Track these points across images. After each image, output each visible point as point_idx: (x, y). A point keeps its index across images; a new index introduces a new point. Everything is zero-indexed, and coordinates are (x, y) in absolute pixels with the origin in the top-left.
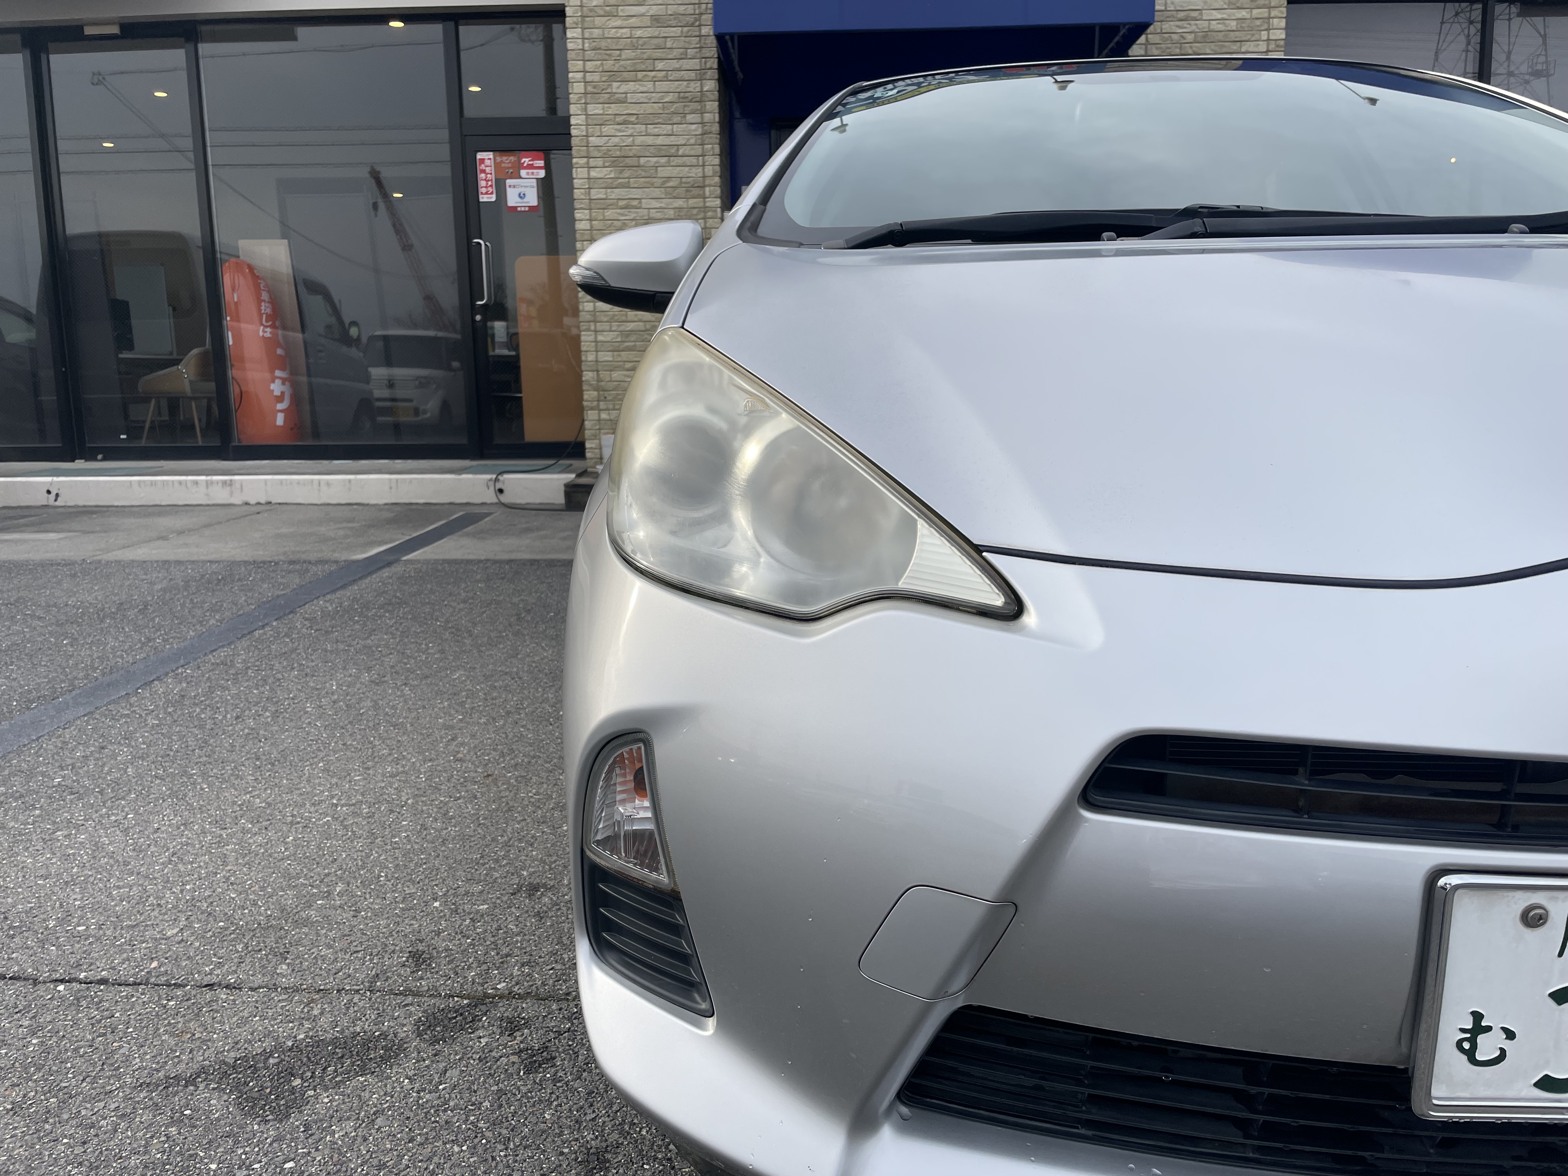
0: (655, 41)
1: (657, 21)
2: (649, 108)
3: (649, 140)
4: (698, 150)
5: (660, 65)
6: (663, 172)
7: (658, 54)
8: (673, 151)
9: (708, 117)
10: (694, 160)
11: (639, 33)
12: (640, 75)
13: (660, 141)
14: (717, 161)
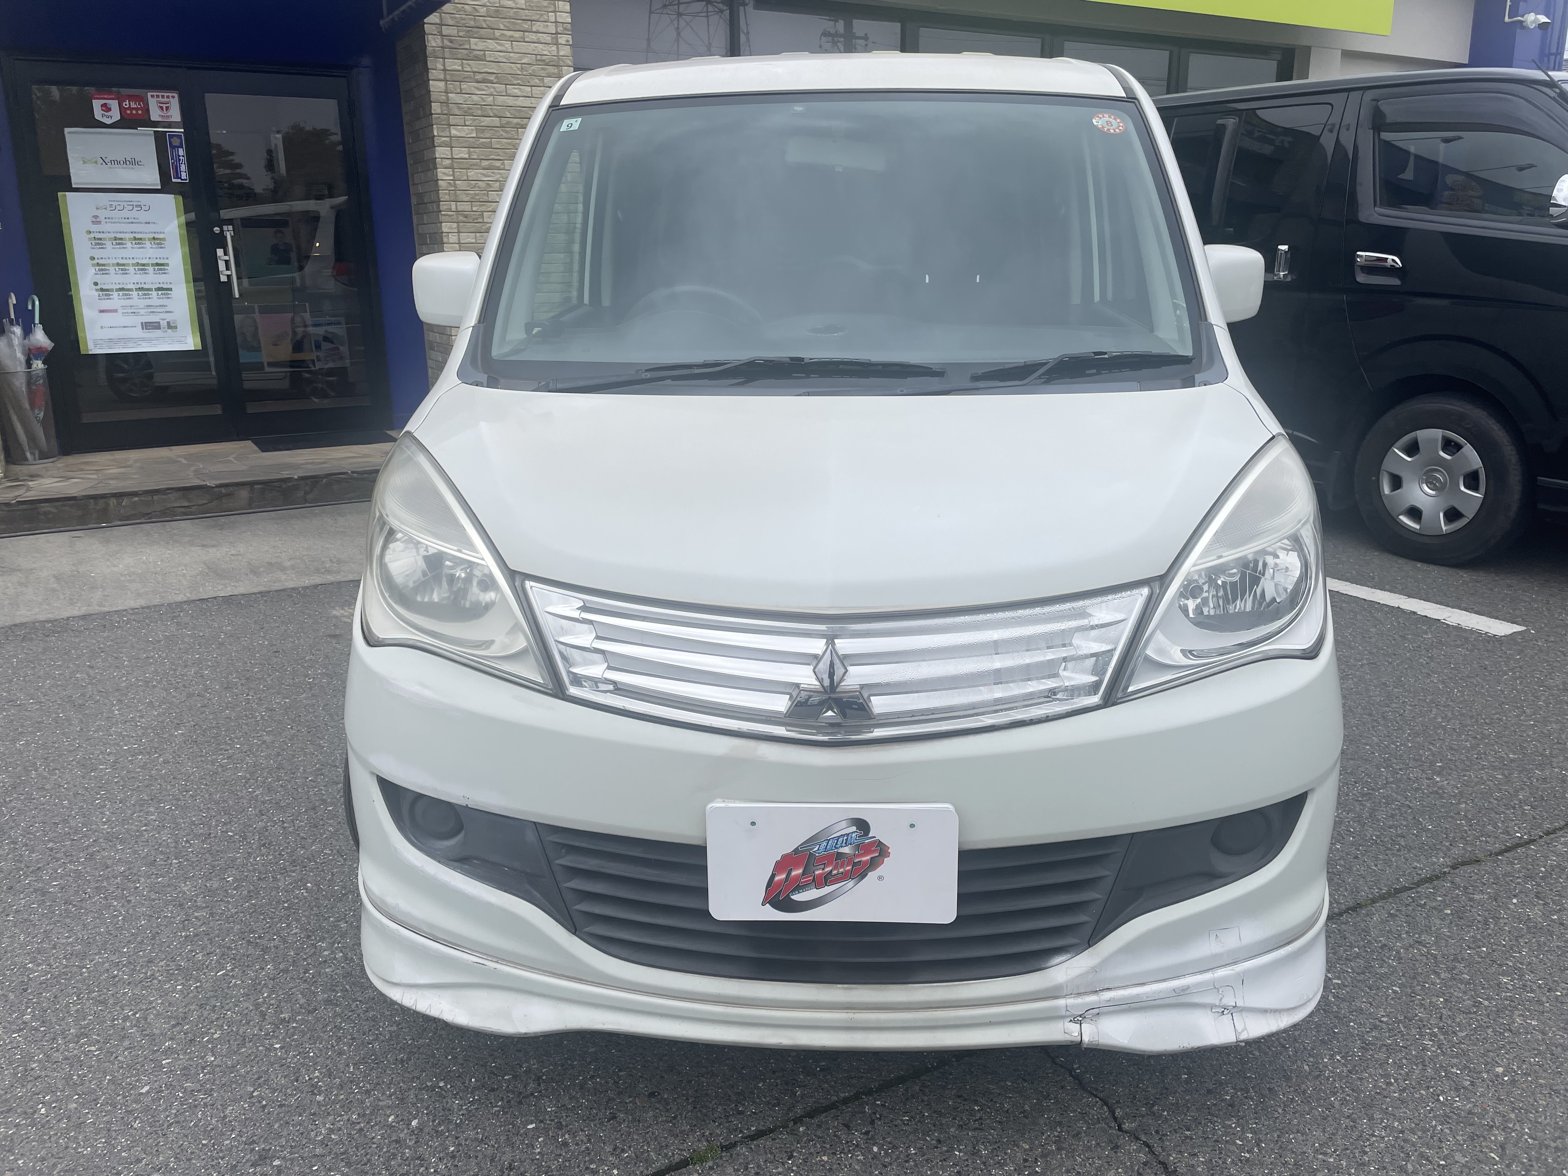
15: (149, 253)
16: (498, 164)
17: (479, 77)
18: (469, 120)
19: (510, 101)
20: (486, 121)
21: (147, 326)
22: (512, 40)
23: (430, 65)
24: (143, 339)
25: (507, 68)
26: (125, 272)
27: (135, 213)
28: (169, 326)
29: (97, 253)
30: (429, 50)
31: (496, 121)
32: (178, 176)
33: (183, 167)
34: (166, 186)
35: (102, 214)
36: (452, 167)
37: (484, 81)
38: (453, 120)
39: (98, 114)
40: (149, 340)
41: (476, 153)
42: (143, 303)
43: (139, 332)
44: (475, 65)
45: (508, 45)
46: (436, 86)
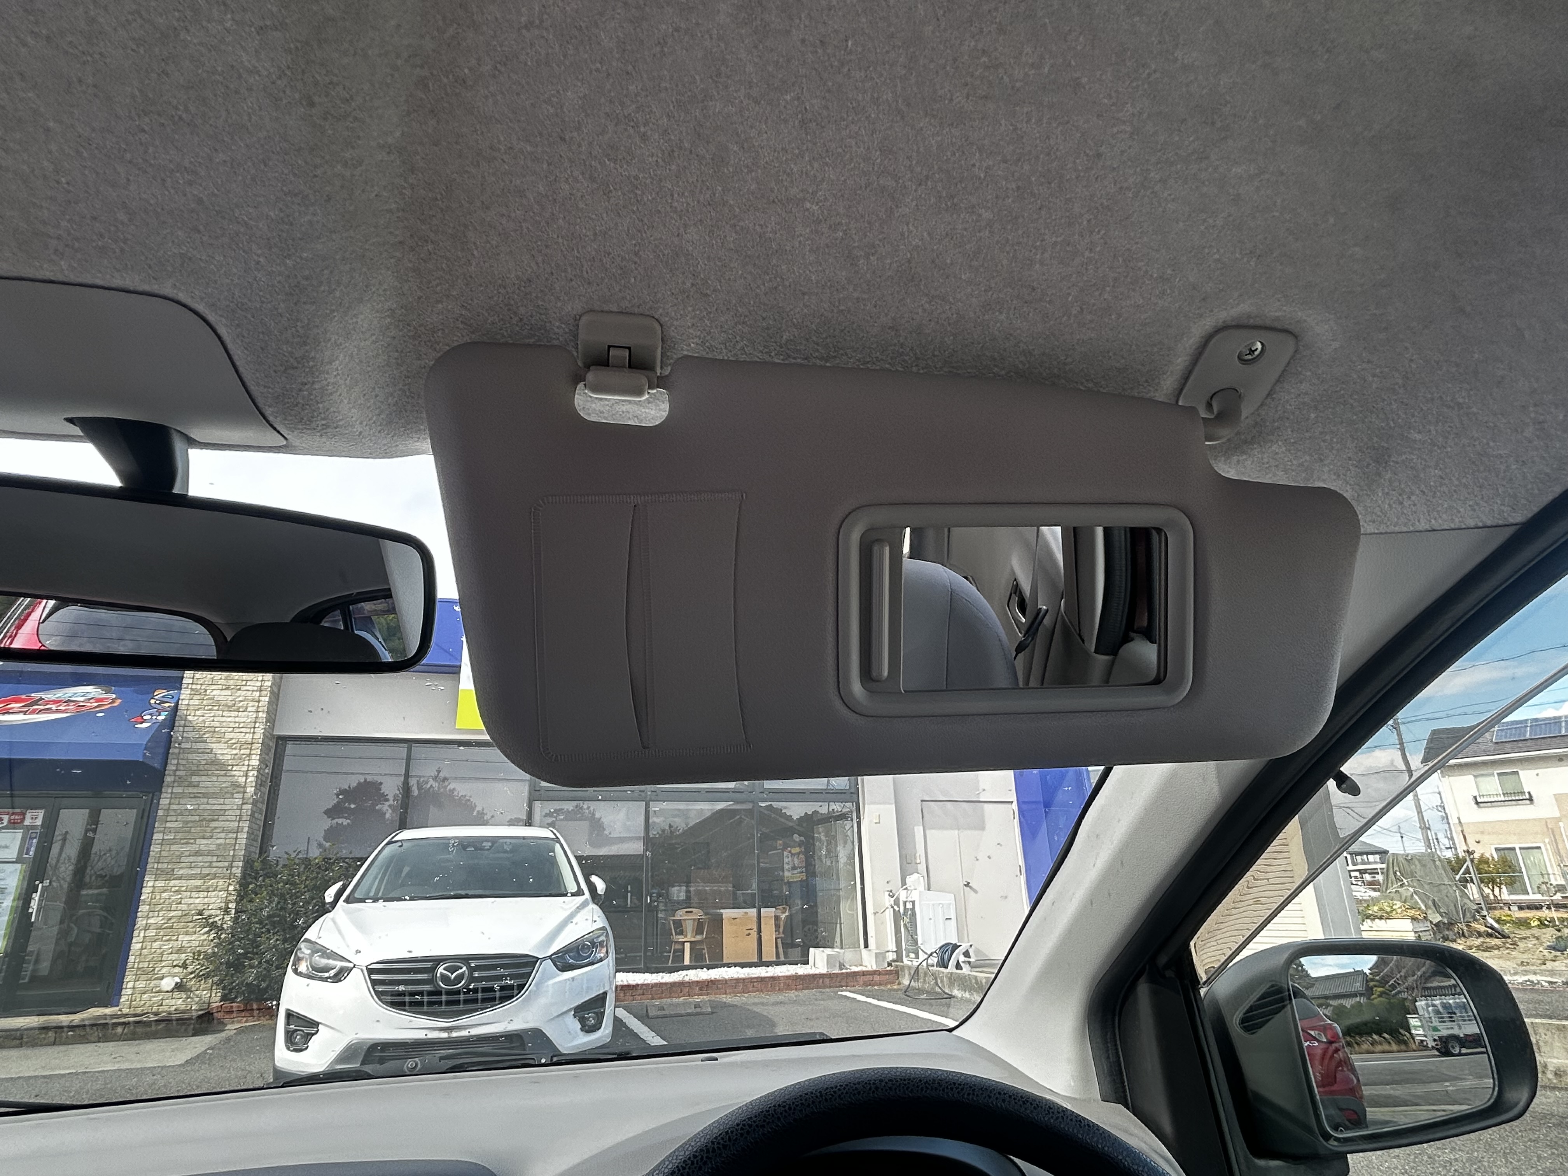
16: (192, 841)
17: (192, 796)
18: (180, 818)
19: (208, 807)
20: (190, 818)
22: (218, 776)
23: (163, 790)
25: (211, 790)
30: (165, 784)
31: (197, 818)
32: (28, 854)
34: (19, 860)
36: (162, 844)
37: (195, 797)
38: (169, 819)
41: (179, 836)
44: (191, 790)
45: (215, 778)
46: (164, 802)
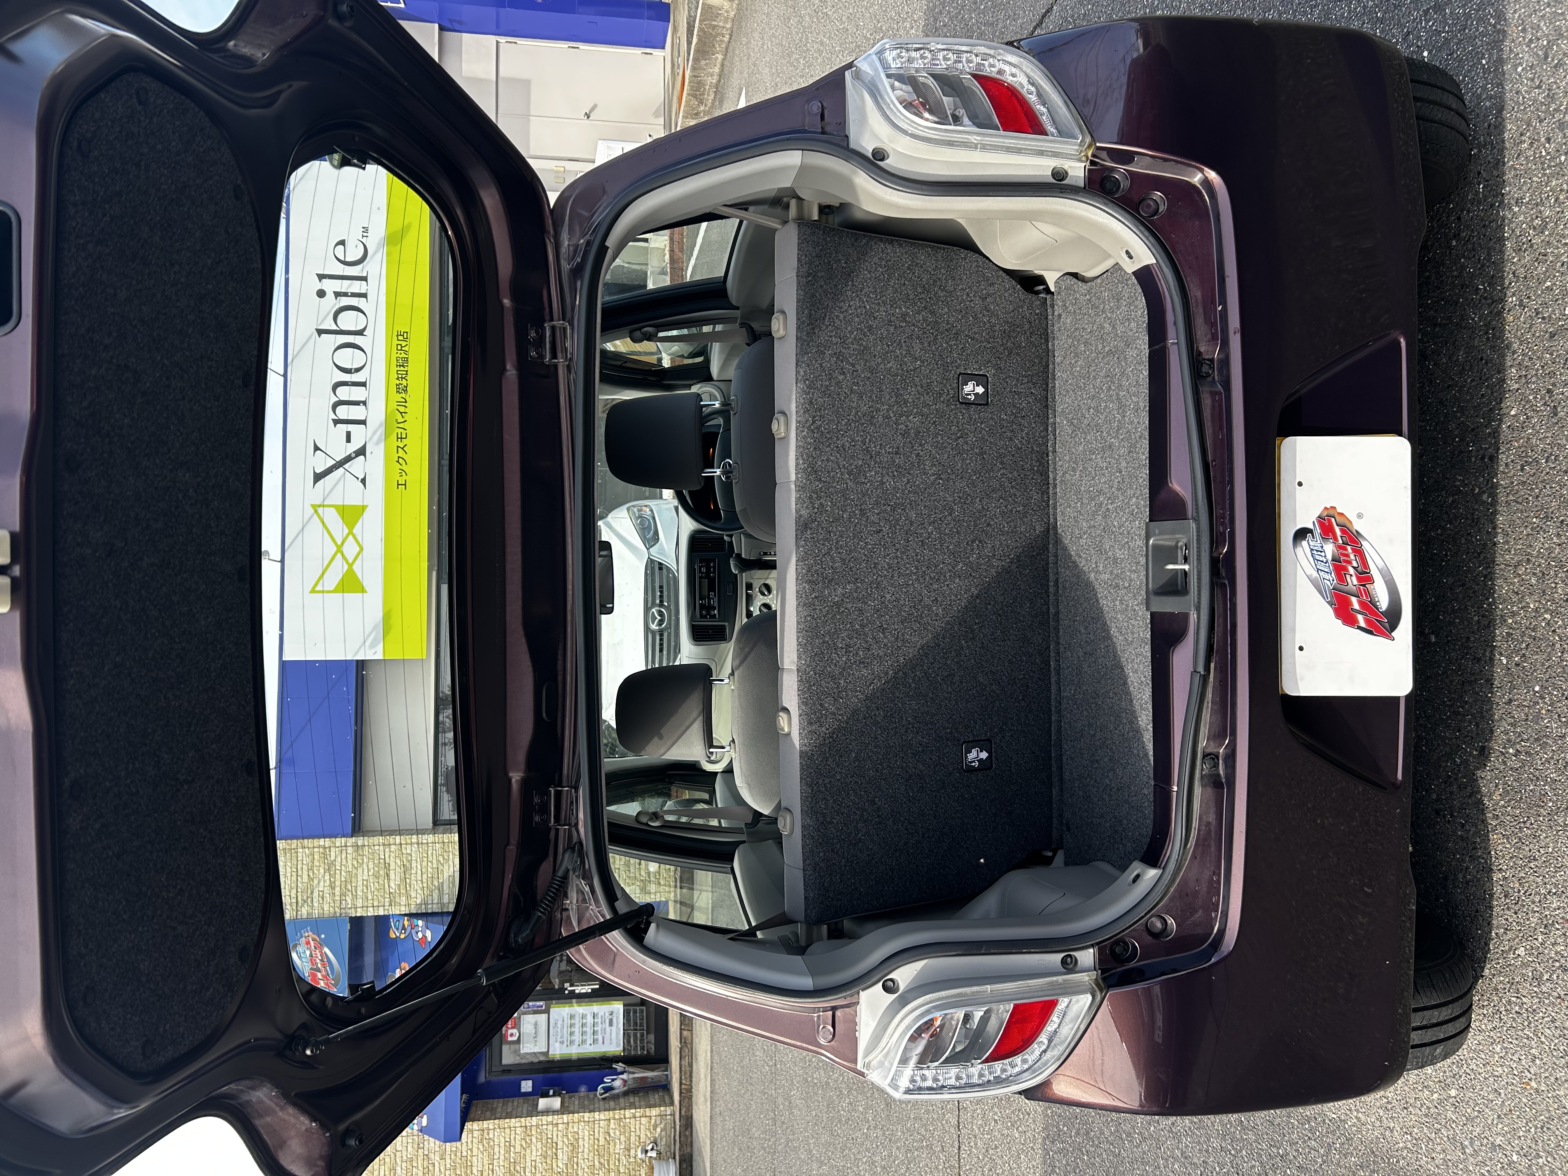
0: (453, 1156)
1: (442, 1158)
2: (486, 1159)
3: (502, 1157)
4: (507, 1131)
5: (464, 1154)
6: (518, 1149)
7: (459, 1154)
8: (507, 1144)
9: (491, 1127)
10: (513, 1132)
11: (448, 1166)
12: (469, 1164)
13: (502, 1152)
14: (513, 1120)
15: (577, 1021)
21: (611, 1024)
24: (617, 1026)
26: (586, 1032)
27: (559, 1025)
28: (611, 1014)
29: (577, 1043)
32: (542, 1006)
33: (538, 1003)
34: (547, 1011)
35: (559, 1039)
39: (515, 1038)
40: (617, 1023)
42: (600, 1025)
43: (614, 1028)
